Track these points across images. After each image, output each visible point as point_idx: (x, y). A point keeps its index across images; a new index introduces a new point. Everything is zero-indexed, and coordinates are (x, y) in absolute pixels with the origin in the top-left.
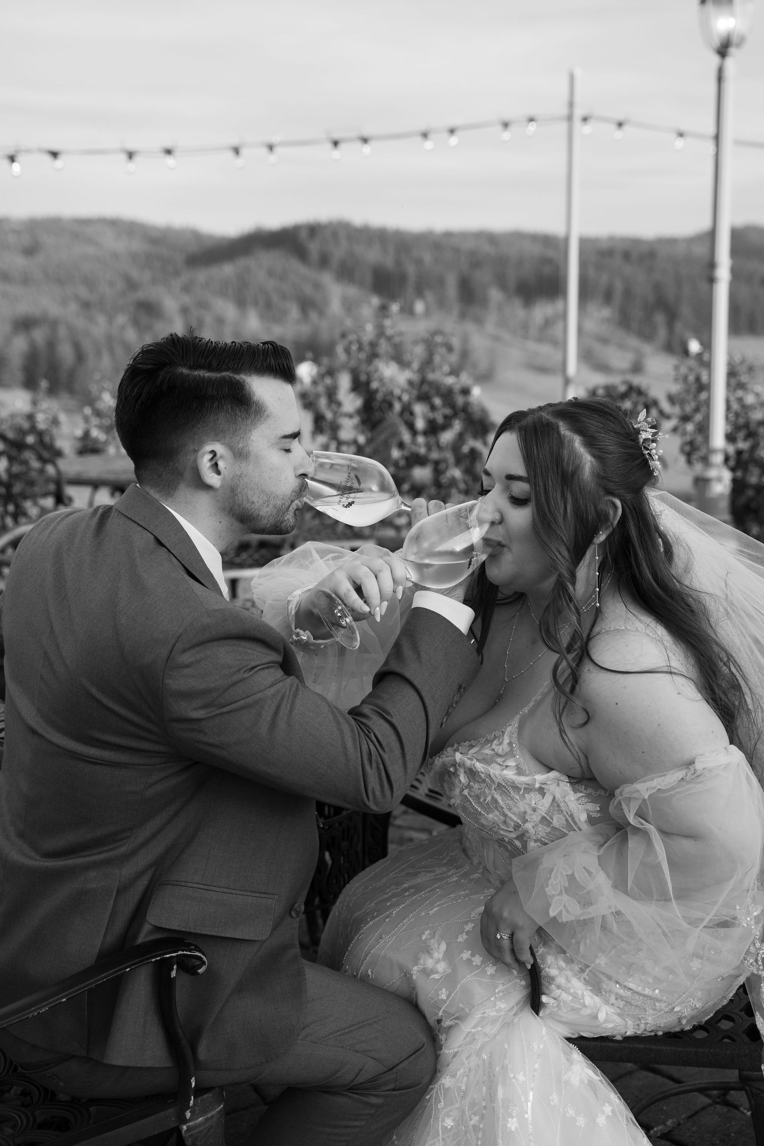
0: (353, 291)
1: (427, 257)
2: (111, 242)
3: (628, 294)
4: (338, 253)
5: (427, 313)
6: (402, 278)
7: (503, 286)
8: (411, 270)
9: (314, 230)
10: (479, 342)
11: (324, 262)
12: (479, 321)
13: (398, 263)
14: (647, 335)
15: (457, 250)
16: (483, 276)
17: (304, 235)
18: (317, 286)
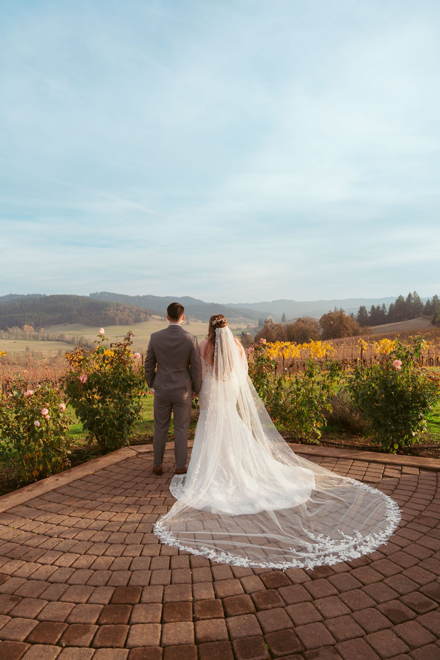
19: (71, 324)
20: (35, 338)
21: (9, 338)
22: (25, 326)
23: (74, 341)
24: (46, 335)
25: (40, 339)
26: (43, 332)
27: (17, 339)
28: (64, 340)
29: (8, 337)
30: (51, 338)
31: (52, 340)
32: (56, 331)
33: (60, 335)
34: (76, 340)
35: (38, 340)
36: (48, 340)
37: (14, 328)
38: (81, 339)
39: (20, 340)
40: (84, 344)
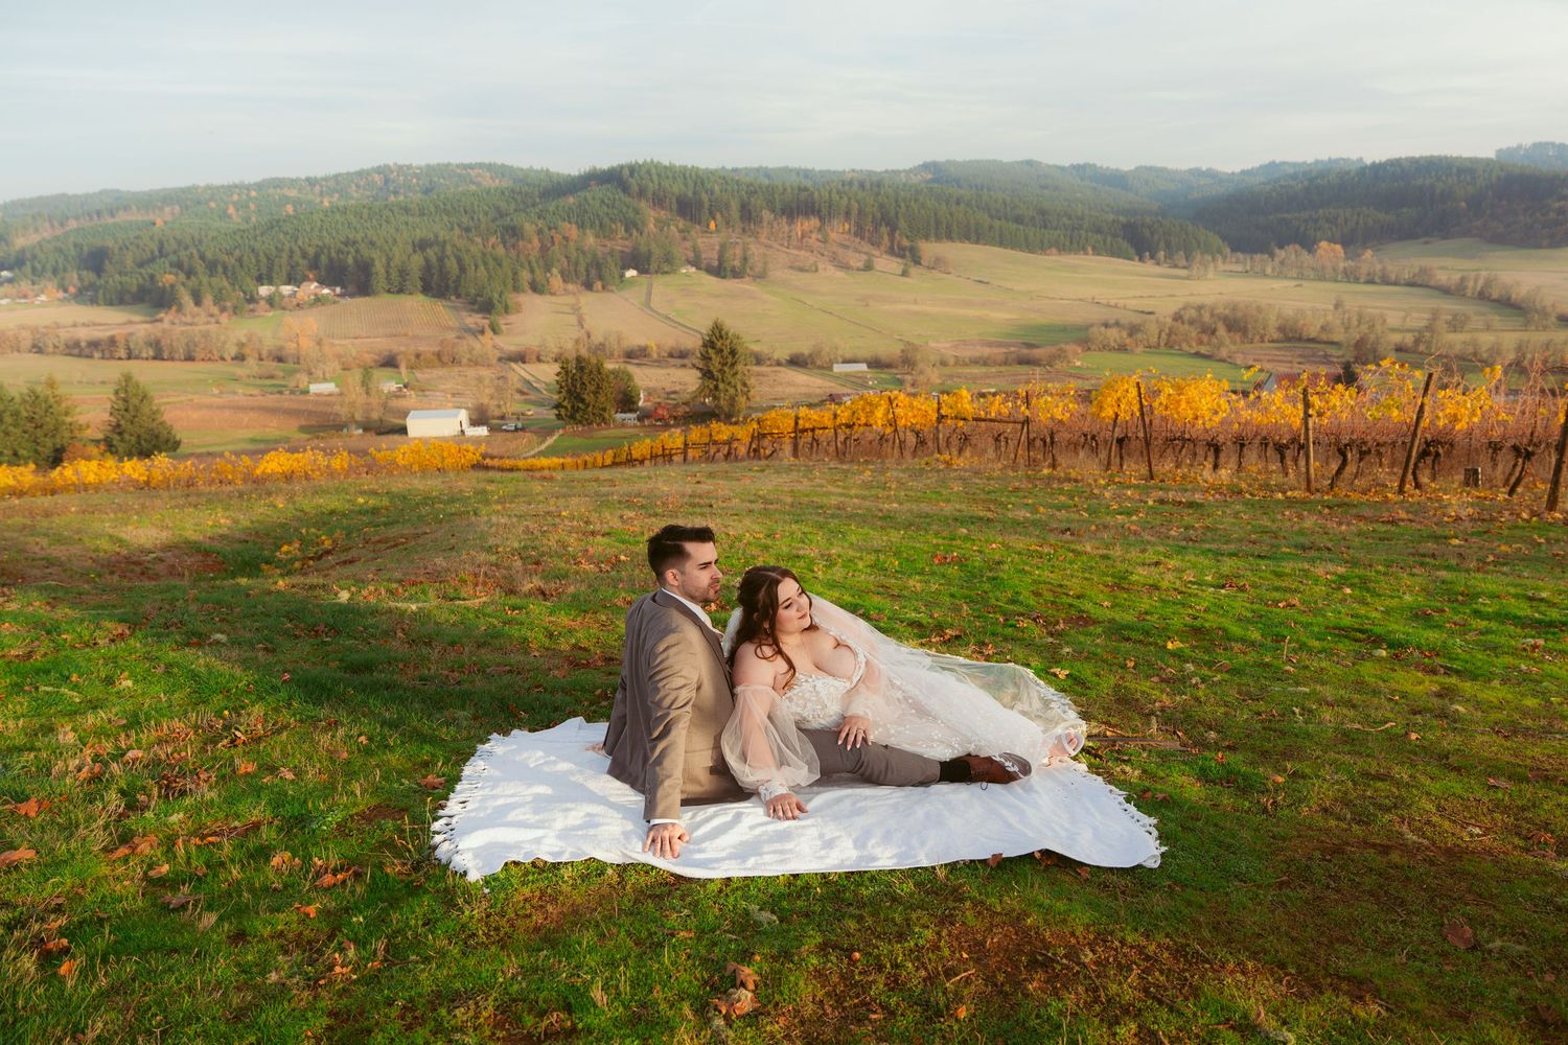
0: (664, 215)
1: (717, 188)
2: (488, 182)
3: (860, 212)
4: (651, 187)
5: (717, 231)
6: (700, 204)
7: (773, 211)
8: (705, 197)
9: (633, 169)
10: (755, 250)
11: (642, 193)
12: (755, 235)
13: (694, 193)
14: (876, 244)
15: (738, 182)
16: (757, 201)
17: (626, 172)
18: (637, 212)
19: (1444, 238)
20: (1351, 276)
21: (1280, 275)
22: (1324, 244)
23: (1465, 288)
24: (1378, 267)
25: (1362, 280)
26: (1369, 259)
27: (1301, 277)
28: (1432, 283)
29: (1281, 272)
30: (1393, 277)
31: (1395, 284)
32: (1406, 260)
33: (1417, 270)
34: (1471, 284)
35: (1357, 280)
36: (1386, 281)
37: (1291, 248)
38: (1488, 283)
39: (1308, 279)
40: (1495, 295)
